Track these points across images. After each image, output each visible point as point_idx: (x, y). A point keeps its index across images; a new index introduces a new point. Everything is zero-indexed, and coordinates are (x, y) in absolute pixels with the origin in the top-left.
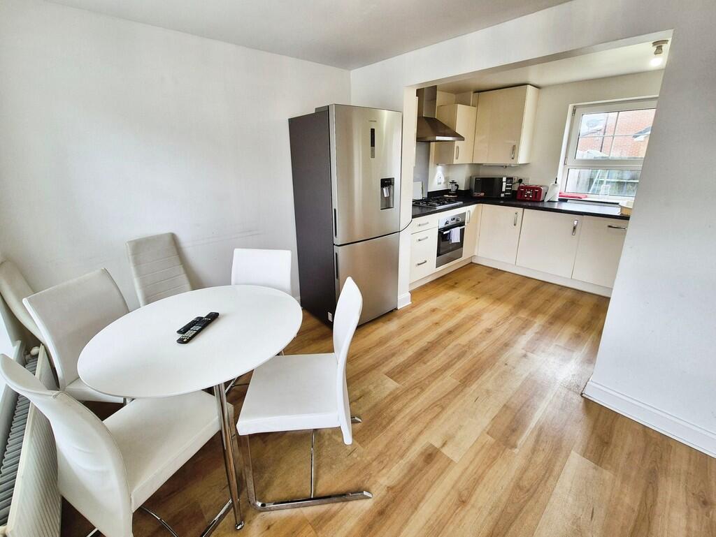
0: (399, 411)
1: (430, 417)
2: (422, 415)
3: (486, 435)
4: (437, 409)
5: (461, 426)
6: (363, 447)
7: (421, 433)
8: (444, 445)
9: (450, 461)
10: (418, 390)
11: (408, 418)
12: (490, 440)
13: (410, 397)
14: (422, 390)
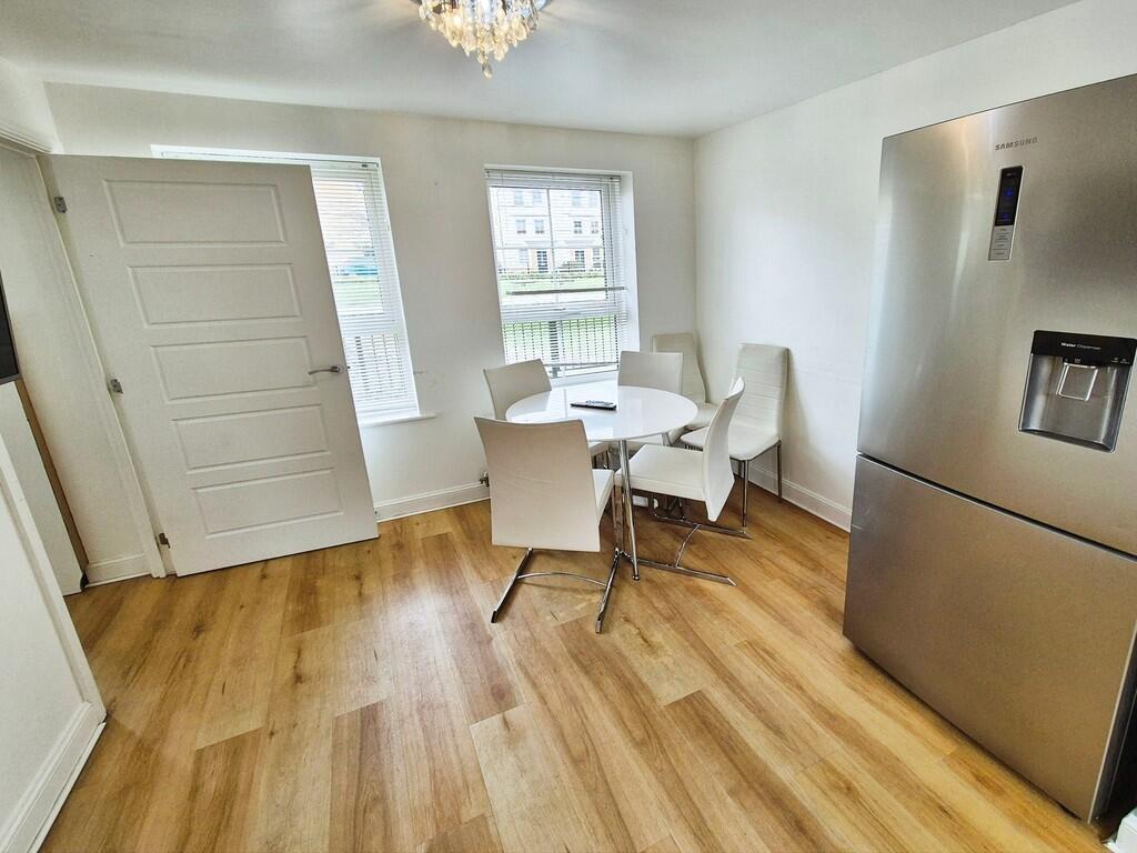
0: (597, 684)
1: (568, 729)
2: (575, 715)
3: (482, 811)
4: (578, 748)
5: (523, 771)
6: (556, 628)
7: (543, 699)
8: (506, 723)
9: (478, 716)
10: (639, 734)
11: (580, 694)
12: (470, 812)
13: (626, 713)
14: (639, 745)
